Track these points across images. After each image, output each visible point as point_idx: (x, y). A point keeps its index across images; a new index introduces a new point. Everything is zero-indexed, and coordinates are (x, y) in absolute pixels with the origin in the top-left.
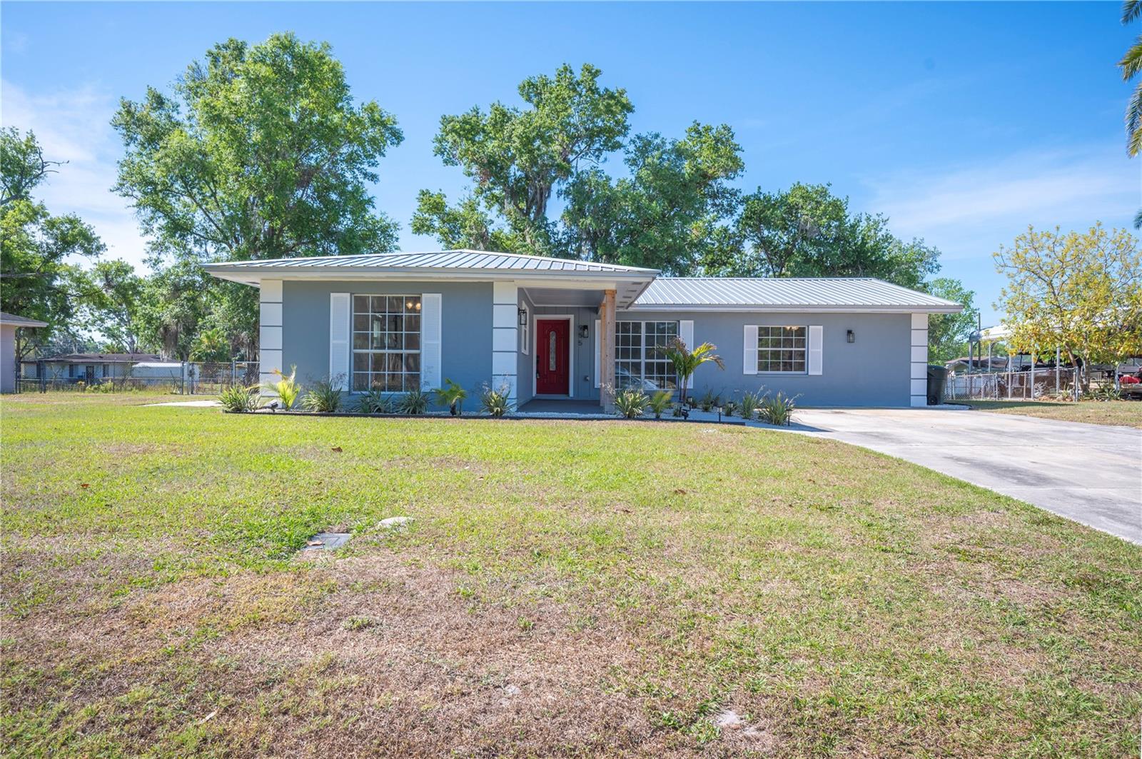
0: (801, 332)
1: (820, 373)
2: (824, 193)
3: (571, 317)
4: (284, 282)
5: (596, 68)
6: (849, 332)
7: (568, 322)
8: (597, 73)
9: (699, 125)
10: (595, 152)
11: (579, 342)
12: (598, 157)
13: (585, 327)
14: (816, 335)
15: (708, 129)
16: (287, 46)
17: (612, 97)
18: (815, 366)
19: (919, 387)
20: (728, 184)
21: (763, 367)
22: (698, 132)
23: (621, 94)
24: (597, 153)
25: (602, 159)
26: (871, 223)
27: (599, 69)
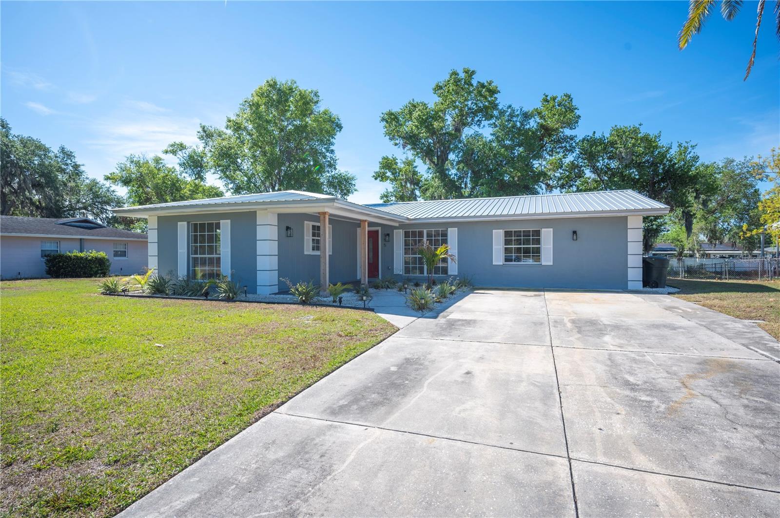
0: (537, 233)
1: (551, 263)
2: (636, 131)
3: (379, 229)
4: (158, 217)
5: (472, 70)
6: (575, 232)
7: (377, 231)
8: (473, 72)
9: (547, 96)
10: (477, 123)
11: (384, 244)
12: (479, 125)
13: (388, 235)
14: (547, 236)
15: (554, 99)
16: (273, 85)
17: (483, 86)
18: (547, 258)
19: (635, 273)
20: (568, 132)
21: (507, 259)
22: (547, 101)
23: (490, 84)
24: (478, 123)
25: (482, 126)
26: (683, 149)
27: (473, 70)
